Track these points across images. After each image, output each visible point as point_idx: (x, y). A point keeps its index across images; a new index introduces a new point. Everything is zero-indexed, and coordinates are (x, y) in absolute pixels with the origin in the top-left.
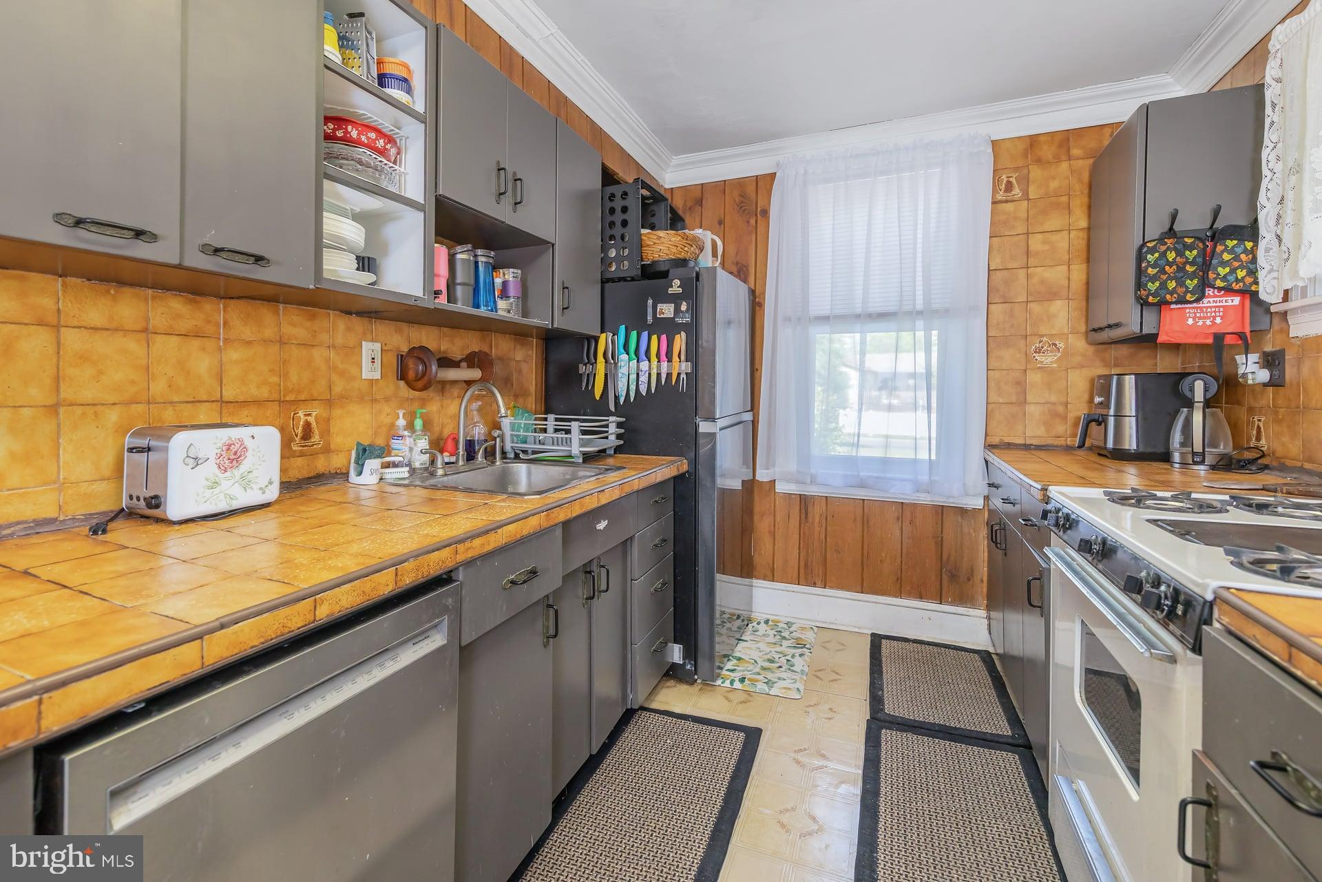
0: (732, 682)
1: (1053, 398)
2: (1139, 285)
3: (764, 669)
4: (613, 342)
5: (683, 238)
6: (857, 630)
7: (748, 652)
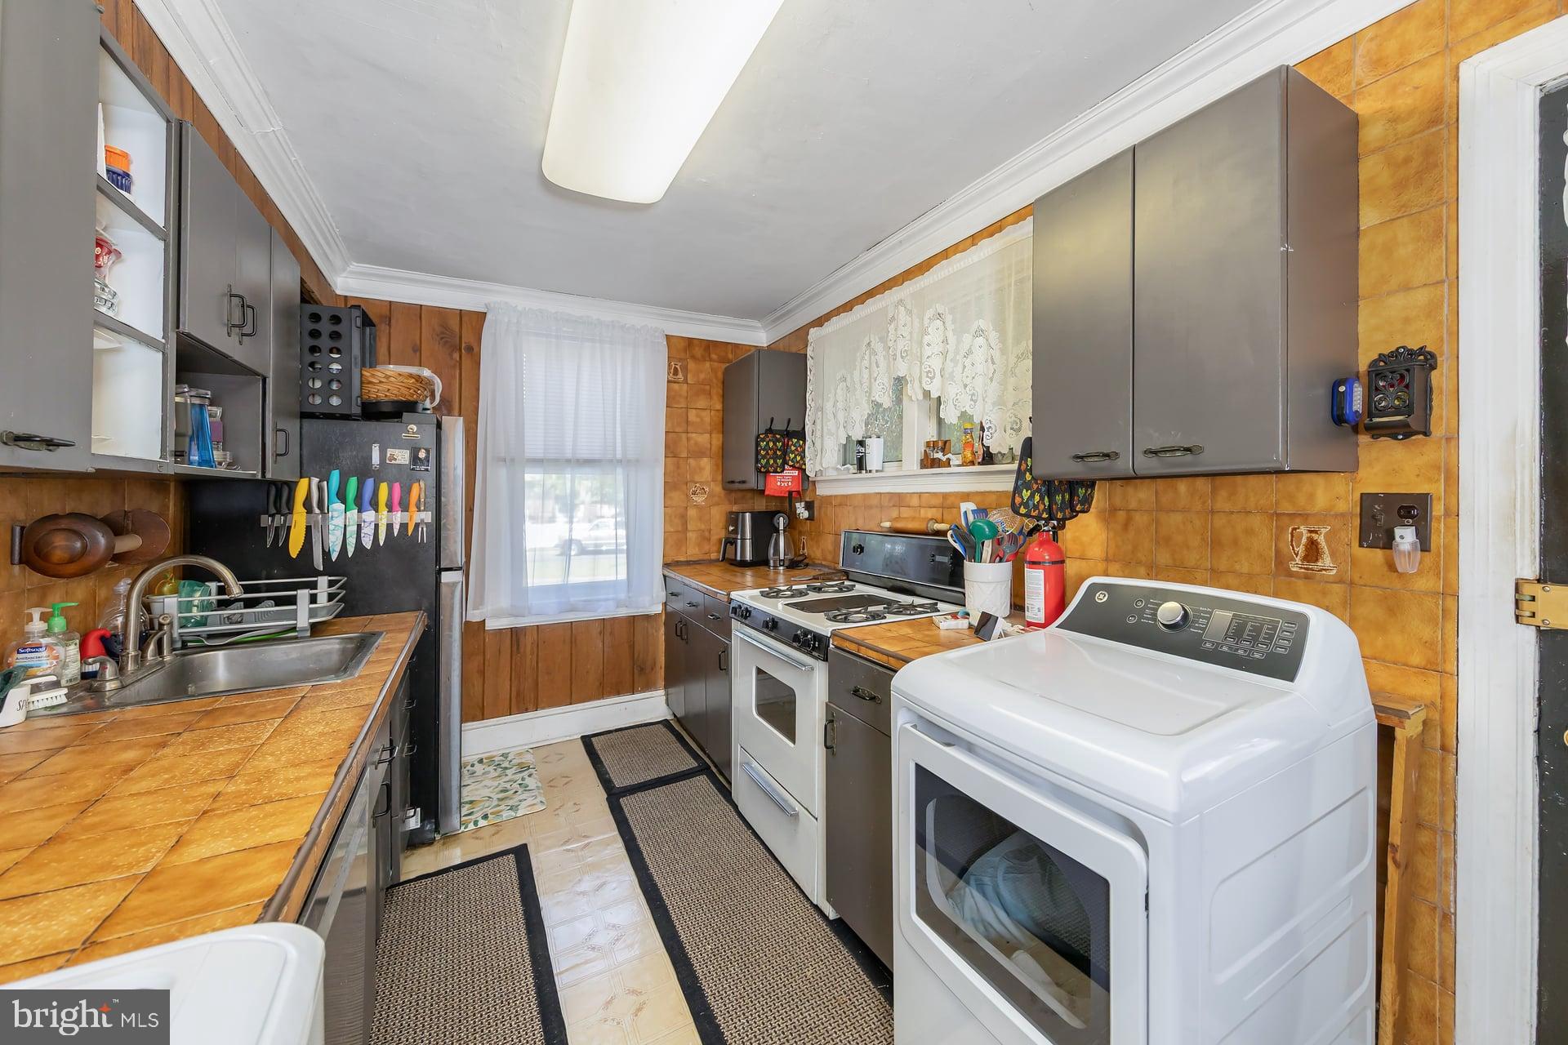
0: (476, 823)
1: (703, 527)
2: (757, 461)
3: (499, 800)
4: (320, 489)
5: (417, 381)
6: (568, 738)
7: (478, 793)
